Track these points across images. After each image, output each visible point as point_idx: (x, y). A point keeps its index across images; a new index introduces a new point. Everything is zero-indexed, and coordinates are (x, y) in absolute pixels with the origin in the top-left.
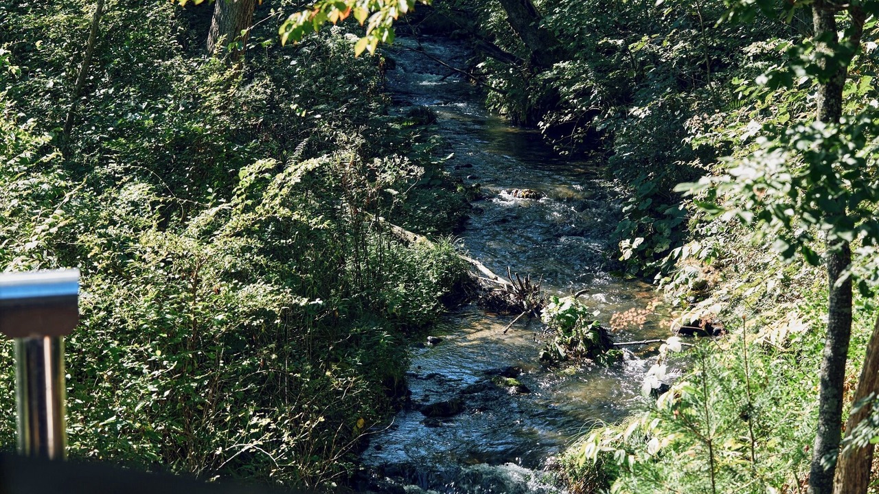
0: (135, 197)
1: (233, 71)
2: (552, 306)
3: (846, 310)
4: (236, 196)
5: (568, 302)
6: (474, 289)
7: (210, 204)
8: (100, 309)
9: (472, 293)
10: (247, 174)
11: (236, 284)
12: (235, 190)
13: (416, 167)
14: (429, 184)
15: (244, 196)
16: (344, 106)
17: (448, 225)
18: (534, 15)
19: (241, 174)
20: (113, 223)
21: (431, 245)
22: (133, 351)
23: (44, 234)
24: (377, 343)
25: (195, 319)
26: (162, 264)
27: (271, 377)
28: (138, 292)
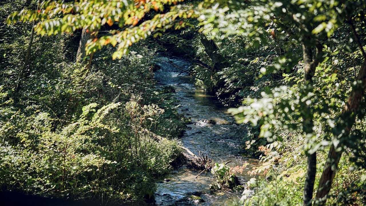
0: (42, 118)
1: (84, 68)
2: (216, 167)
3: (314, 166)
4: (81, 119)
5: (222, 166)
6: (185, 160)
7: (73, 122)
8: (25, 164)
9: (184, 161)
10: (86, 110)
11: (81, 155)
12: (81, 116)
13: (161, 109)
14: (169, 117)
15: (85, 119)
16: (134, 84)
17: (176, 134)
18: (216, 49)
19: (83, 109)
20: (32, 128)
21: (168, 142)
22: (38, 181)
23: (2, 132)
24: (142, 181)
25: (65, 168)
26: (53, 146)
27: (96, 193)
28: (42, 157)
